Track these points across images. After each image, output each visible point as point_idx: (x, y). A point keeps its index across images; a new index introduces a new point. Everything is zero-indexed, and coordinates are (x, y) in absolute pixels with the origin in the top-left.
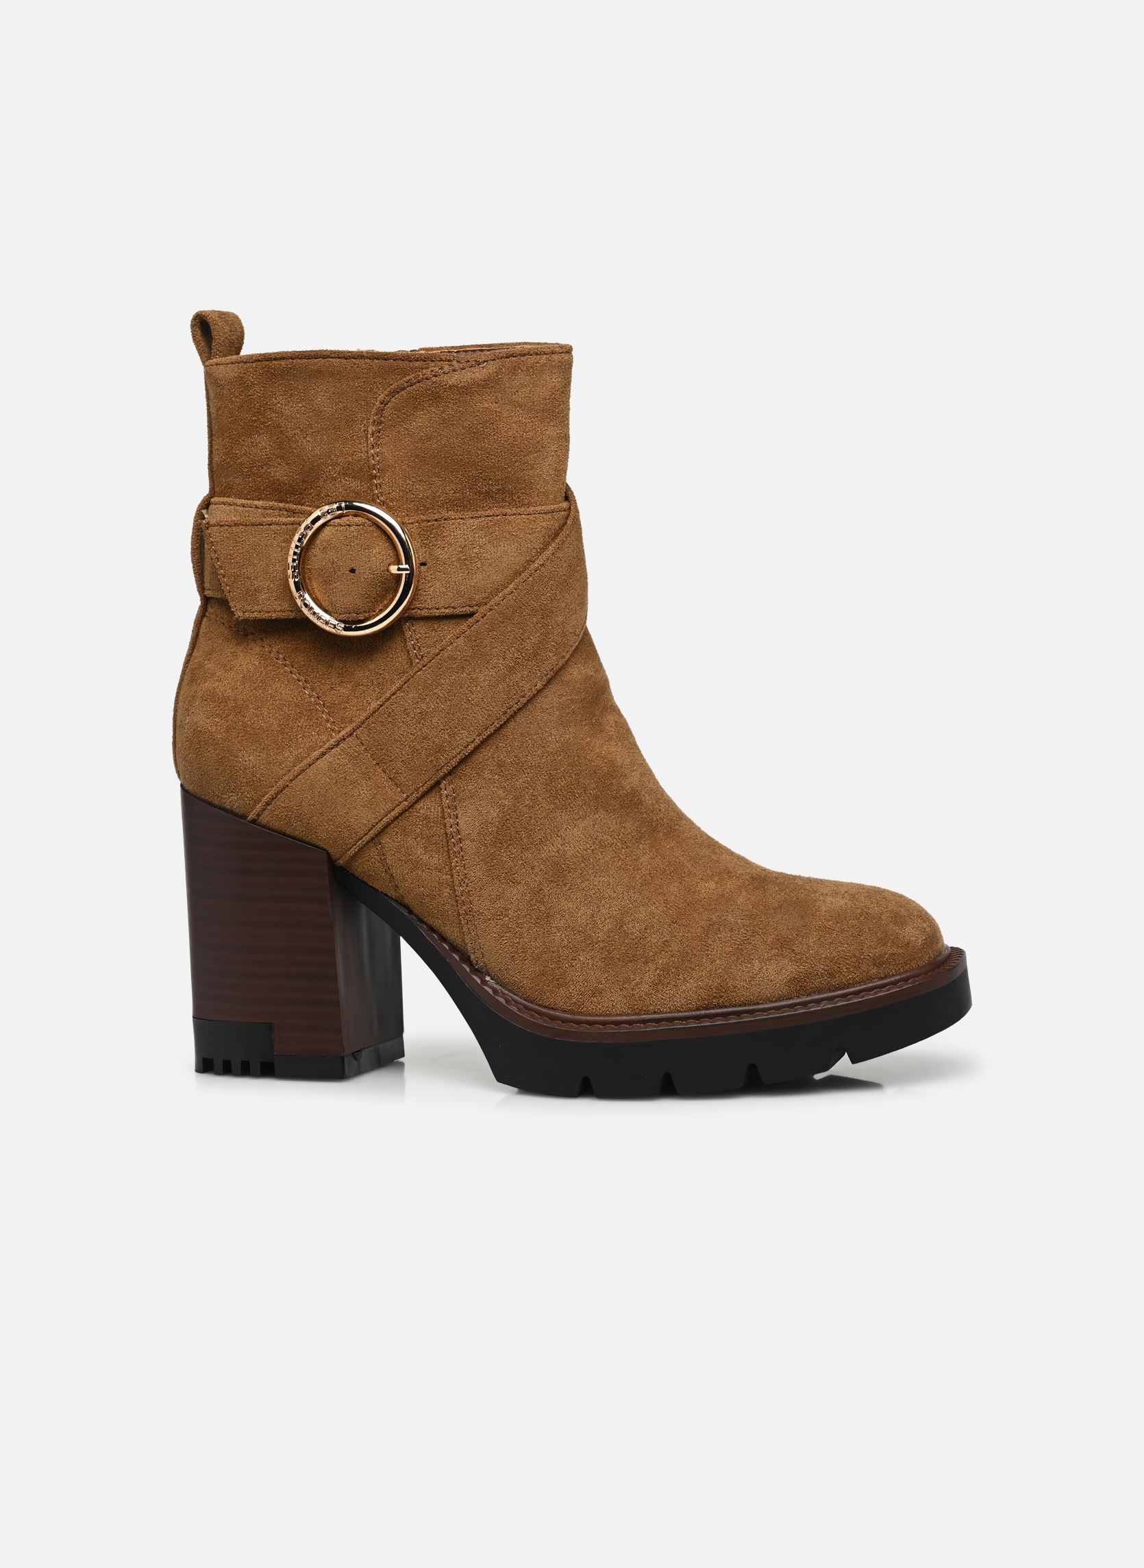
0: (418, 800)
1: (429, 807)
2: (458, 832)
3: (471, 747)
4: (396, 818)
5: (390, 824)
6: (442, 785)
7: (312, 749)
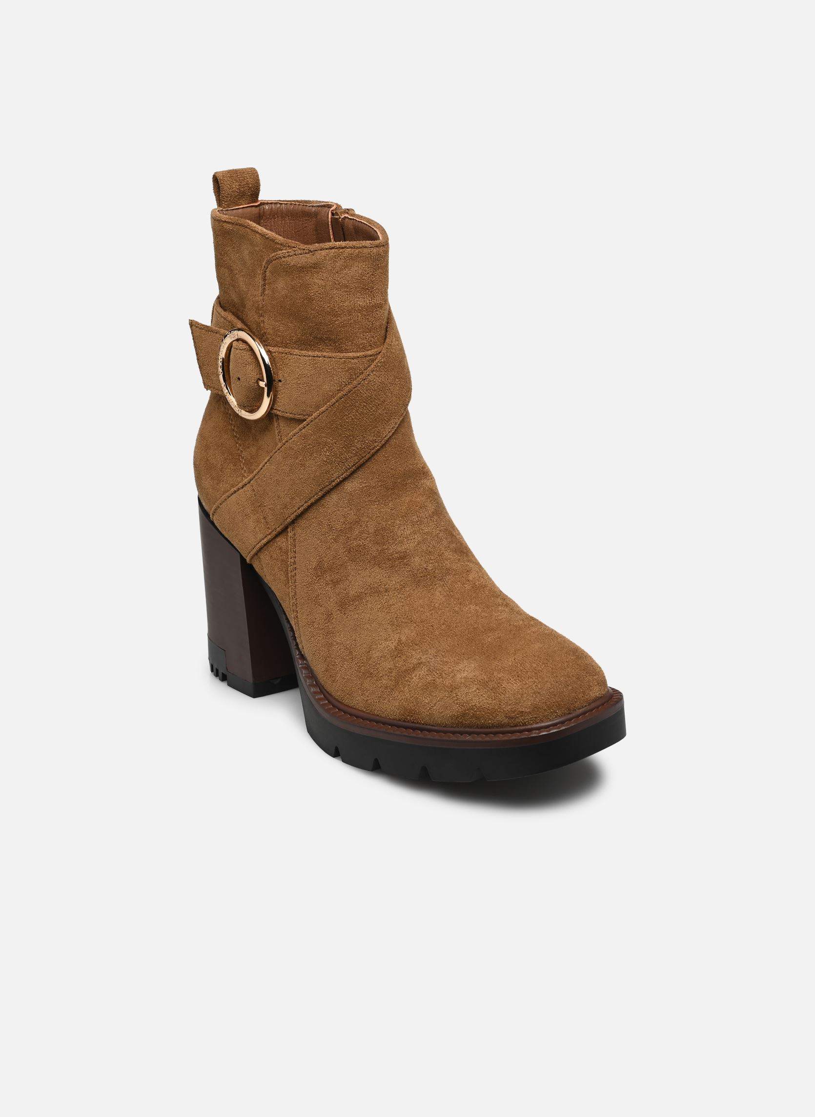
0: (277, 536)
1: (281, 542)
2: (295, 563)
3: (302, 509)
4: (265, 545)
5: (263, 547)
6: (289, 530)
7: (233, 486)
